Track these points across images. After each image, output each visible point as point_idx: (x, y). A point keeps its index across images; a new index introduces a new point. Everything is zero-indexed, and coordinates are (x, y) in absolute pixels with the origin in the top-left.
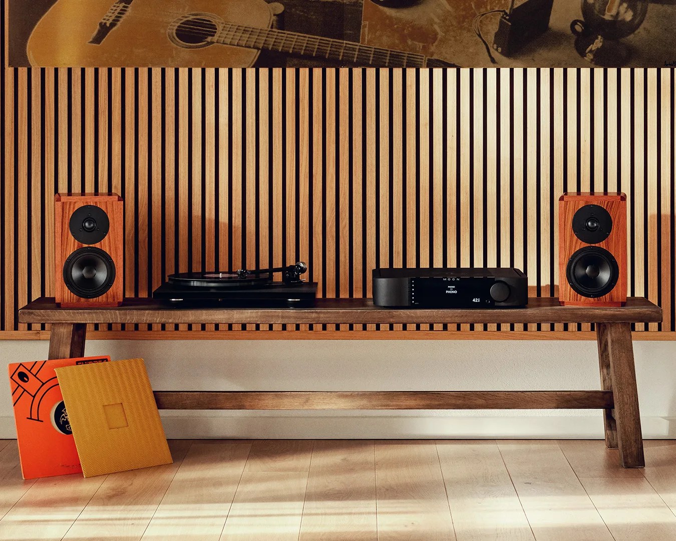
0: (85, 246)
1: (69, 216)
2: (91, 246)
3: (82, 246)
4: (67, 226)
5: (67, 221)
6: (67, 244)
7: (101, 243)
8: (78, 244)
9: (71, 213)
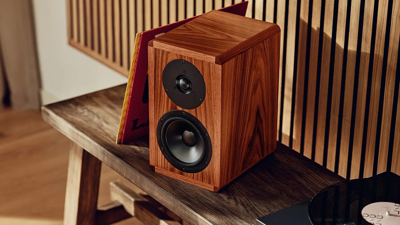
0: (180, 108)
1: (161, 67)
2: (186, 110)
3: (176, 108)
4: (160, 79)
5: (160, 73)
6: (160, 101)
7: (196, 110)
8: (172, 105)
9: (164, 65)
